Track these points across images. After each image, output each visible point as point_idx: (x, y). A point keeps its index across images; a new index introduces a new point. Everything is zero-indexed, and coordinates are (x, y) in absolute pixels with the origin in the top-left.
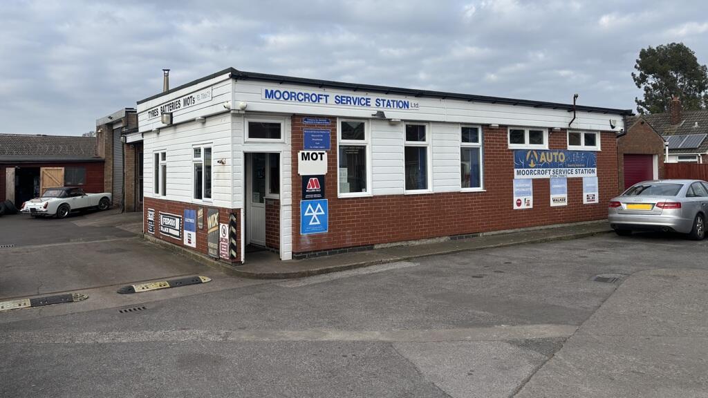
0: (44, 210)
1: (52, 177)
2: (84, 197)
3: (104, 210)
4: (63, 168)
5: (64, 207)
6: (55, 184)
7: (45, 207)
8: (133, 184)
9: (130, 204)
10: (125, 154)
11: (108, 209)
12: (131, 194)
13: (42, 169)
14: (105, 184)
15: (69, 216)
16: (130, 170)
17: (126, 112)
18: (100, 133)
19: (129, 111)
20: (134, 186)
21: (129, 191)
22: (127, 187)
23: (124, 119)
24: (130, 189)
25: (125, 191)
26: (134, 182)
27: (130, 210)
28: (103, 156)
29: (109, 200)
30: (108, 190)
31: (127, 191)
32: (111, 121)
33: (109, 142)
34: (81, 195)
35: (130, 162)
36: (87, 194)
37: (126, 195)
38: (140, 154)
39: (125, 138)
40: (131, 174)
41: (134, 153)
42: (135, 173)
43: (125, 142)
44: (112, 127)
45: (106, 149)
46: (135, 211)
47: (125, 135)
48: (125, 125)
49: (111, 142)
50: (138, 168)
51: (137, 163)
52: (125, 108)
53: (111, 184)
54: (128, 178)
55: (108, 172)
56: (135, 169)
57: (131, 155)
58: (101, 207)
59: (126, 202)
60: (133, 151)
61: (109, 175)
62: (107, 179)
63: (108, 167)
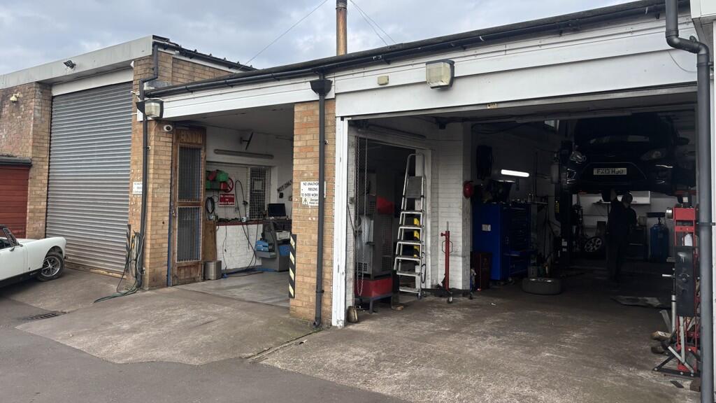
2: (17, 248)
3: (54, 279)
8: (167, 219)
9: (159, 269)
10: (151, 148)
11: (60, 276)
12: (160, 245)
14: (29, 215)
16: (162, 186)
17: (154, 44)
18: (14, 102)
19: (160, 44)
20: (167, 223)
21: (157, 236)
22: (155, 228)
23: (142, 62)
24: (160, 232)
25: (149, 237)
26: (168, 214)
27: (157, 283)
28: (24, 151)
29: (61, 252)
30: (36, 229)
31: (153, 238)
32: (69, 71)
33: (42, 122)
34: (8, 245)
35: (161, 167)
36: (19, 241)
37: (148, 246)
38: (181, 148)
39: (158, 105)
40: (162, 194)
41: (171, 145)
42: (171, 193)
43: (158, 116)
44: (51, 90)
45: (34, 139)
46: (168, 286)
47: (161, 99)
48: (147, 76)
49: (47, 123)
50: (176, 181)
51: (174, 169)
52: (154, 37)
53: (44, 214)
54: (155, 204)
55: (36, 189)
56: (171, 183)
57: (163, 149)
58: (49, 270)
59: (148, 266)
60: (168, 140)
61: (41, 196)
62: (36, 204)
63: (40, 178)
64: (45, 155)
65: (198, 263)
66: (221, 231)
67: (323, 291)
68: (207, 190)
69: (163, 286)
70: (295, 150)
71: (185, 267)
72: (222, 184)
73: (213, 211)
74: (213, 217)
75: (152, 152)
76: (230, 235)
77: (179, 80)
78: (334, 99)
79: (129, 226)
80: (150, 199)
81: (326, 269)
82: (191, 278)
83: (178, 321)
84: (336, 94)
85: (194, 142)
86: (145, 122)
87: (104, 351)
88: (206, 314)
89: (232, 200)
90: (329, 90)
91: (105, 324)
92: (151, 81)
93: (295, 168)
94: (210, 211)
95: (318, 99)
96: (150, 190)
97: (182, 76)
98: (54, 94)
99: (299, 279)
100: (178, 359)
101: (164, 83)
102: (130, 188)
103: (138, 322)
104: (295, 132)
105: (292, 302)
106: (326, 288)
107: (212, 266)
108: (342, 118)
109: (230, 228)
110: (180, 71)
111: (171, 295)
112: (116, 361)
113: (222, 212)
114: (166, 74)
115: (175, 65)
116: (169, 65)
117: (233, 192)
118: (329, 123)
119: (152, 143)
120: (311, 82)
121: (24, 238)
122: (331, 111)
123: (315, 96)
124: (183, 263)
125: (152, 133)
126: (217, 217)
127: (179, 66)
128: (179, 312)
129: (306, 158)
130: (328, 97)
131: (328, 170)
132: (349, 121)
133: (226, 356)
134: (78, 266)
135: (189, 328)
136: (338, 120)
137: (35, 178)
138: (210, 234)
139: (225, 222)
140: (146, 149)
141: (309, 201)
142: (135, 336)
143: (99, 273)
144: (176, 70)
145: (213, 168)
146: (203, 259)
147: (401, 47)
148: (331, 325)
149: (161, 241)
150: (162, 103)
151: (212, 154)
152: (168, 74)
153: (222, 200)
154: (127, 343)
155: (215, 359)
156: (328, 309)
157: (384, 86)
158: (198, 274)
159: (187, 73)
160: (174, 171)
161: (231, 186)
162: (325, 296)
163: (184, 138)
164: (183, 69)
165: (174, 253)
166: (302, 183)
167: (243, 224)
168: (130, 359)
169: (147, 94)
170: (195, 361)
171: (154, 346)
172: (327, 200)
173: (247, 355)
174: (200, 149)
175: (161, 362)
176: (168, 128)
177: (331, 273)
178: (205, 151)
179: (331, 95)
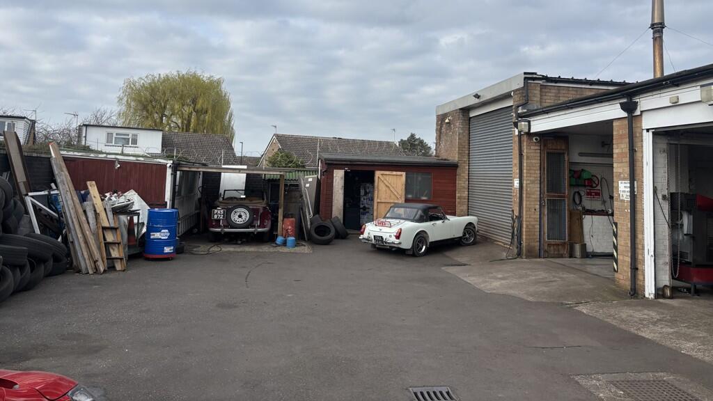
0: (397, 241)
1: (389, 185)
2: (446, 221)
3: (469, 245)
4: (404, 174)
5: (421, 237)
6: (393, 197)
7: (398, 237)
8: (538, 207)
9: (533, 244)
10: (524, 154)
11: (474, 243)
12: (533, 226)
13: (378, 174)
14: (457, 200)
15: (428, 252)
16: (533, 182)
17: (525, 78)
18: (447, 123)
19: (530, 78)
20: (538, 210)
21: (530, 220)
22: (528, 213)
23: (518, 92)
24: (532, 216)
25: (524, 219)
26: (539, 203)
27: (531, 254)
28: (454, 157)
29: (475, 227)
30: (462, 210)
31: (528, 219)
32: (477, 101)
33: (464, 136)
34: (441, 219)
35: (532, 168)
36: (448, 217)
37: (524, 226)
38: (548, 153)
39: (527, 123)
40: (534, 189)
41: (539, 151)
42: (540, 187)
43: (527, 131)
44: (468, 113)
45: (459, 148)
46: (540, 257)
47: (528, 119)
48: (521, 102)
49: (467, 137)
50: (544, 179)
51: (542, 169)
52: (525, 73)
53: (467, 200)
54: (528, 196)
55: (461, 183)
56: (540, 181)
57: (533, 155)
58: (467, 239)
59: (524, 240)
60: (537, 148)
61: (464, 187)
62: (461, 194)
63: (463, 175)
64: (466, 159)
65: (565, 243)
66: (587, 219)
67: (637, 269)
68: (571, 185)
69: (536, 258)
70: (615, 156)
71: (554, 245)
72: (586, 181)
73: (580, 203)
74: (580, 208)
75: (525, 157)
76: (596, 223)
77: (547, 101)
78: (641, 115)
79: (513, 211)
80: (524, 192)
81: (639, 252)
82: (559, 254)
83: (534, 278)
84: (642, 112)
85: (559, 148)
86: (520, 136)
87: (482, 286)
88: (554, 277)
89: (597, 194)
90: (636, 109)
91: (489, 273)
92: (523, 105)
93: (614, 170)
94: (578, 202)
95: (627, 116)
96: (524, 185)
97: (549, 98)
98: (471, 116)
99: (620, 258)
100: (520, 296)
101: (535, 106)
102: (513, 183)
103: (508, 275)
104: (614, 142)
105: (617, 275)
106: (639, 267)
107: (577, 247)
108: (648, 130)
109: (596, 218)
110: (547, 94)
111: (539, 263)
112: (486, 291)
113: (588, 203)
114: (535, 99)
115: (543, 90)
116: (537, 92)
117: (599, 187)
118: (638, 135)
119: (525, 151)
120: (620, 103)
121: (455, 215)
122: (639, 125)
123: (625, 114)
124: (552, 241)
125: (525, 144)
126: (584, 208)
127: (546, 90)
128: (537, 273)
129: (622, 162)
130: (636, 114)
131: (638, 171)
132: (653, 132)
133: (552, 300)
134: (487, 238)
135: (537, 282)
136: (645, 132)
137: (460, 175)
138: (577, 221)
139: (591, 212)
140: (521, 155)
141: (625, 196)
142: (503, 282)
143: (498, 245)
144: (544, 94)
145: (578, 168)
146: (570, 240)
147: (684, 73)
148: (644, 296)
149: (533, 223)
150: (529, 122)
151: (575, 156)
152: (537, 98)
153: (589, 194)
154: (496, 284)
155: (544, 300)
156: (641, 283)
157: (675, 104)
158: (565, 252)
159: (553, 95)
160: (542, 171)
161: (597, 182)
162: (639, 272)
163: (550, 146)
164: (550, 92)
165: (544, 233)
166: (620, 182)
167: (608, 215)
168: (494, 291)
169: (520, 116)
170: (531, 299)
171: (511, 288)
172: (638, 196)
173: (567, 302)
174: (564, 154)
175: (510, 296)
176: (536, 139)
177: (643, 254)
178: (568, 154)
179: (638, 113)
